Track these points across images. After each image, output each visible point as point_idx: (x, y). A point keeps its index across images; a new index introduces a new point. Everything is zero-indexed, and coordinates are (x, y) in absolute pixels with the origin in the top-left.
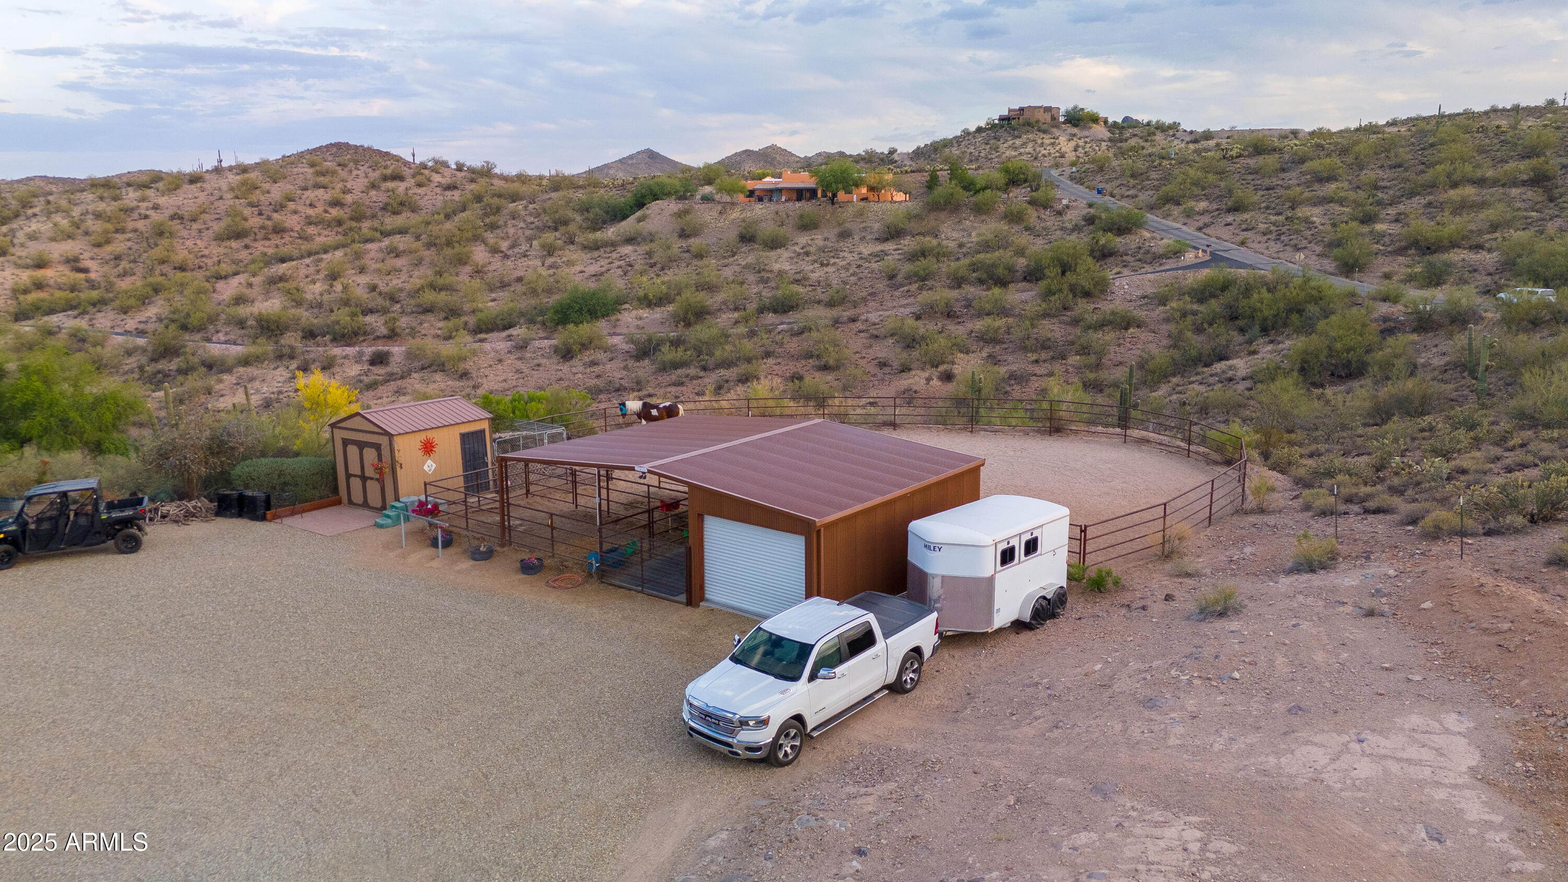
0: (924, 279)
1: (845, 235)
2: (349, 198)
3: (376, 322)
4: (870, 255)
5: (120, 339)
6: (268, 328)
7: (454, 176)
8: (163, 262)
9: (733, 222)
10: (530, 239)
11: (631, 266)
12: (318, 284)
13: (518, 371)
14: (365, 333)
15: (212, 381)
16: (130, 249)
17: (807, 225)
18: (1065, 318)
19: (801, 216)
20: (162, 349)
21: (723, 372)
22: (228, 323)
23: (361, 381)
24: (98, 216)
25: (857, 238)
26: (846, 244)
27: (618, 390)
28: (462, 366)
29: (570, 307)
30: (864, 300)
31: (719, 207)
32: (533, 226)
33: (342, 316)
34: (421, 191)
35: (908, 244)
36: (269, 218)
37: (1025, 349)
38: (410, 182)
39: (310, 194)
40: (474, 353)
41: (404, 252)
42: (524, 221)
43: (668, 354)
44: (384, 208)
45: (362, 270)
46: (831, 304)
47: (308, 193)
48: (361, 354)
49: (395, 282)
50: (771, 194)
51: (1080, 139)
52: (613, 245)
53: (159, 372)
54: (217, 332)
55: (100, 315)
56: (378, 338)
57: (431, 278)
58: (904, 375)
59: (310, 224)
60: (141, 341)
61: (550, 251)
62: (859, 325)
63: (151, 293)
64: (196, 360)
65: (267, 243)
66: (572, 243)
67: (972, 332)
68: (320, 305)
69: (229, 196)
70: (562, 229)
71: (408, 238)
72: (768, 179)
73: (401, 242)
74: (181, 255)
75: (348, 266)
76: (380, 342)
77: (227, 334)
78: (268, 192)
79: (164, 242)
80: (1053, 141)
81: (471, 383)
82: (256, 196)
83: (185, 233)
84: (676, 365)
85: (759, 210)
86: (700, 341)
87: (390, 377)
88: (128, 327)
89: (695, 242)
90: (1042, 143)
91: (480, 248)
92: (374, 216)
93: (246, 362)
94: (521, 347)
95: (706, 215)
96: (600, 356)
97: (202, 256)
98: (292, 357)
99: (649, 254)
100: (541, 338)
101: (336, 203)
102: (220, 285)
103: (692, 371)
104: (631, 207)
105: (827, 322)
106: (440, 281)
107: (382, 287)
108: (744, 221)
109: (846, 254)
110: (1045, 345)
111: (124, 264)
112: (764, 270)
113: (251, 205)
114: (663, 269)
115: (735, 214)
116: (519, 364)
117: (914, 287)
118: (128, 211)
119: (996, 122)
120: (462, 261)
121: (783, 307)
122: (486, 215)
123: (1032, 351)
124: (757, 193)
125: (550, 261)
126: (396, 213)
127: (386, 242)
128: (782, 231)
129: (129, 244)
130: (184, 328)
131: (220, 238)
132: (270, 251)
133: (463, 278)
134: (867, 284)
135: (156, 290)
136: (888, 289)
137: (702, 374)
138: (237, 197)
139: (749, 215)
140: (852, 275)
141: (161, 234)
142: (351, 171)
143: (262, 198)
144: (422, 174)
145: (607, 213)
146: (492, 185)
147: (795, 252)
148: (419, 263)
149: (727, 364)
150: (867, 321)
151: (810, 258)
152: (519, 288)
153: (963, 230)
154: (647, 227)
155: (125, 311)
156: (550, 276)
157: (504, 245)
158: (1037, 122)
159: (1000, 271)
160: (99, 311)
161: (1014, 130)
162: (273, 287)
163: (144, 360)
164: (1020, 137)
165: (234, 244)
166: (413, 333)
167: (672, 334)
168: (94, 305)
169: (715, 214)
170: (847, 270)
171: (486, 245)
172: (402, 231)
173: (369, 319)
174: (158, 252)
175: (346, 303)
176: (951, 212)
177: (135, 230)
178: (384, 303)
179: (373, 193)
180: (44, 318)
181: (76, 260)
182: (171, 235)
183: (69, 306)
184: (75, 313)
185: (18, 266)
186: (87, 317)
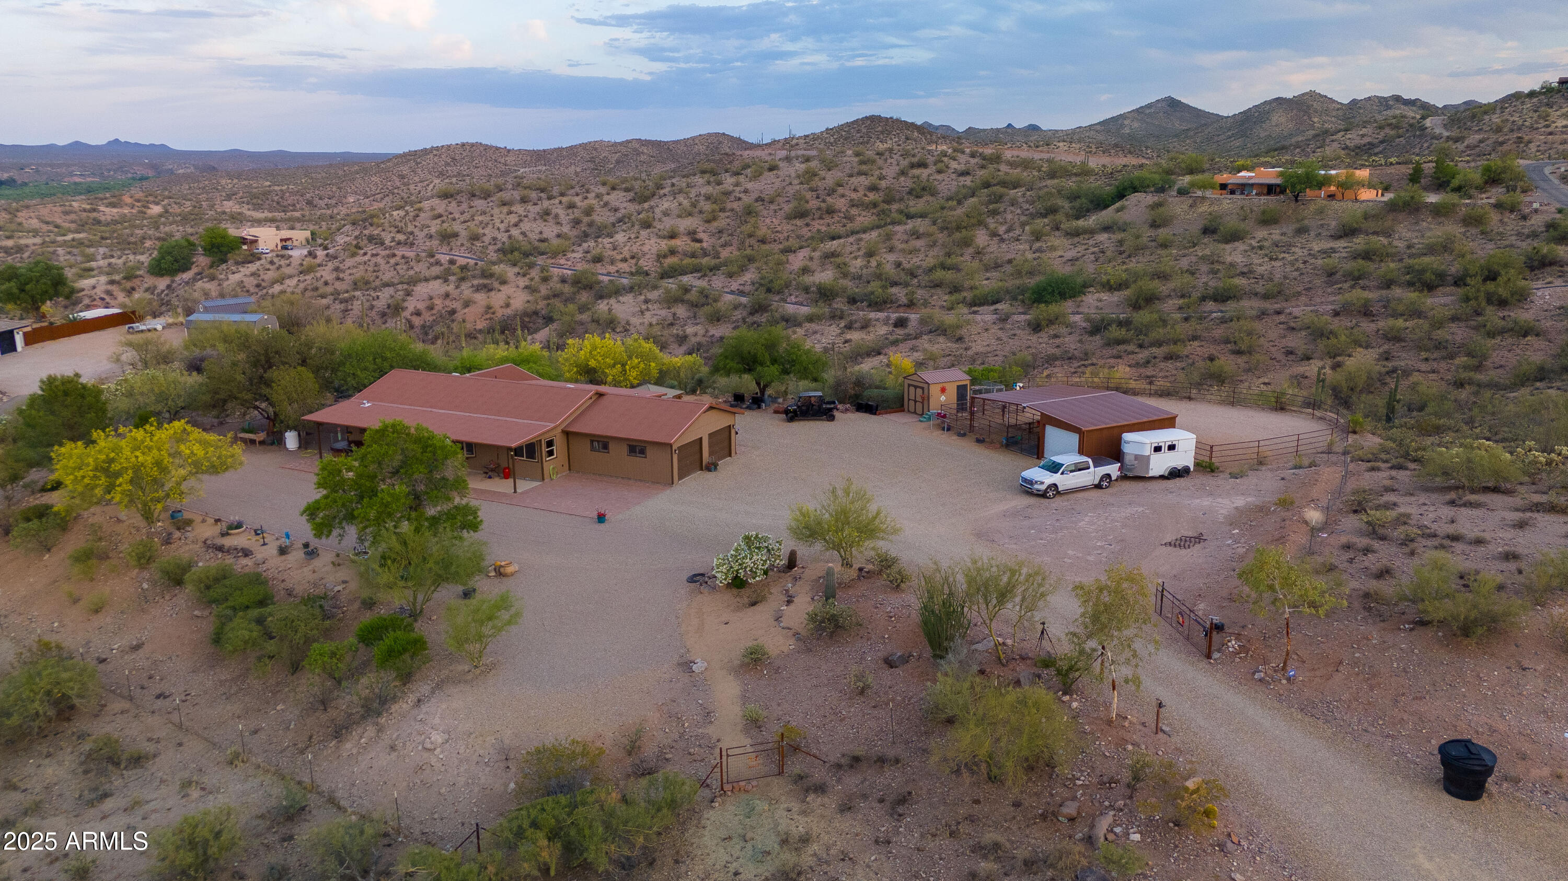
0: (1359, 278)
1: (1302, 231)
2: (883, 184)
3: (899, 293)
4: (1319, 252)
5: (730, 297)
6: (825, 295)
7: (968, 162)
8: (750, 236)
9: (1201, 214)
10: (1023, 225)
11: (1103, 252)
12: (859, 260)
13: (999, 339)
14: (892, 302)
16: (729, 224)
17: (1268, 220)
18: (1472, 323)
19: (1264, 212)
20: (755, 306)
21: (1154, 350)
22: (797, 289)
23: (887, 339)
24: (708, 198)
25: (1312, 234)
26: (1301, 240)
27: (1070, 358)
28: (959, 332)
29: (1045, 289)
30: (1299, 294)
31: (1191, 201)
32: (1027, 212)
33: (875, 286)
34: (939, 177)
35: (1359, 242)
36: (824, 201)
37: (1420, 348)
38: (932, 169)
39: (855, 181)
40: (968, 322)
41: (923, 234)
42: (1021, 207)
43: (1115, 332)
44: (910, 193)
45: (891, 250)
46: (1266, 297)
47: (853, 179)
48: (888, 318)
49: (914, 260)
50: (1243, 188)
52: (1091, 232)
53: (755, 323)
54: (791, 295)
55: (715, 277)
56: (900, 306)
57: (941, 259)
58: (1303, 363)
59: (853, 206)
60: (744, 300)
61: (1038, 236)
62: (1282, 318)
63: (745, 261)
64: (777, 315)
65: (822, 222)
66: (1058, 229)
67: (1378, 330)
68: (860, 277)
69: (796, 182)
70: (1051, 217)
71: (927, 221)
72: (1243, 174)
73: (920, 225)
74: (762, 231)
75: (881, 245)
76: (901, 309)
77: (797, 297)
78: (824, 179)
79: (753, 220)
81: (964, 346)
82: (816, 182)
83: (765, 213)
84: (1119, 342)
85: (1228, 204)
86: (1142, 324)
87: (907, 338)
88: (733, 288)
89: (1163, 233)
91: (982, 232)
92: (901, 200)
93: (810, 319)
94: (1004, 320)
95: (1177, 206)
96: (1063, 330)
97: (777, 232)
98: (841, 318)
99: (1121, 242)
100: (1020, 313)
101: (873, 188)
102: (791, 257)
103: (1131, 348)
104: (1113, 198)
105: (1254, 313)
106: (949, 261)
107: (906, 266)
108: (1210, 214)
109: (1297, 250)
110: (1439, 346)
111: (726, 237)
112: (1217, 261)
113: (812, 190)
114: (1129, 256)
115: (1204, 208)
116: (1000, 333)
117: (1346, 286)
118: (727, 194)
119: (1555, 85)
120: (966, 243)
121: (1221, 297)
122: (990, 202)
123: (1426, 350)
124: (1230, 187)
125: (1037, 245)
126: (918, 197)
127: (910, 225)
128: (1242, 226)
129: (728, 221)
130: (769, 290)
131: (789, 217)
132: (824, 229)
133: (965, 259)
134: (1306, 280)
135: (751, 259)
136: (1324, 285)
137: (1137, 350)
138: (801, 183)
139: (1216, 208)
140: (1297, 270)
141: (749, 213)
142: (886, 160)
143: (820, 184)
144: (942, 161)
145: (1092, 202)
146: (999, 171)
147: (1251, 244)
148: (934, 244)
149: (1159, 344)
150: (1290, 314)
151: (1263, 252)
152: (1008, 269)
153: (1419, 231)
154: (1124, 217)
155: (730, 275)
156: (1035, 259)
157: (1002, 229)
159: (1428, 276)
160: (714, 275)
162: (827, 261)
163: (745, 313)
165: (799, 222)
166: (926, 304)
167: (1121, 316)
168: (709, 269)
169: (1185, 207)
170: (1293, 265)
171: (988, 229)
172: (923, 216)
173: (894, 290)
174: (747, 228)
175: (879, 277)
176: (1410, 213)
177: (732, 210)
178: (904, 277)
179: (902, 179)
180: (680, 278)
181: (694, 232)
182: (757, 214)
183: (696, 269)
184: (699, 275)
185: (660, 237)
186: (707, 279)
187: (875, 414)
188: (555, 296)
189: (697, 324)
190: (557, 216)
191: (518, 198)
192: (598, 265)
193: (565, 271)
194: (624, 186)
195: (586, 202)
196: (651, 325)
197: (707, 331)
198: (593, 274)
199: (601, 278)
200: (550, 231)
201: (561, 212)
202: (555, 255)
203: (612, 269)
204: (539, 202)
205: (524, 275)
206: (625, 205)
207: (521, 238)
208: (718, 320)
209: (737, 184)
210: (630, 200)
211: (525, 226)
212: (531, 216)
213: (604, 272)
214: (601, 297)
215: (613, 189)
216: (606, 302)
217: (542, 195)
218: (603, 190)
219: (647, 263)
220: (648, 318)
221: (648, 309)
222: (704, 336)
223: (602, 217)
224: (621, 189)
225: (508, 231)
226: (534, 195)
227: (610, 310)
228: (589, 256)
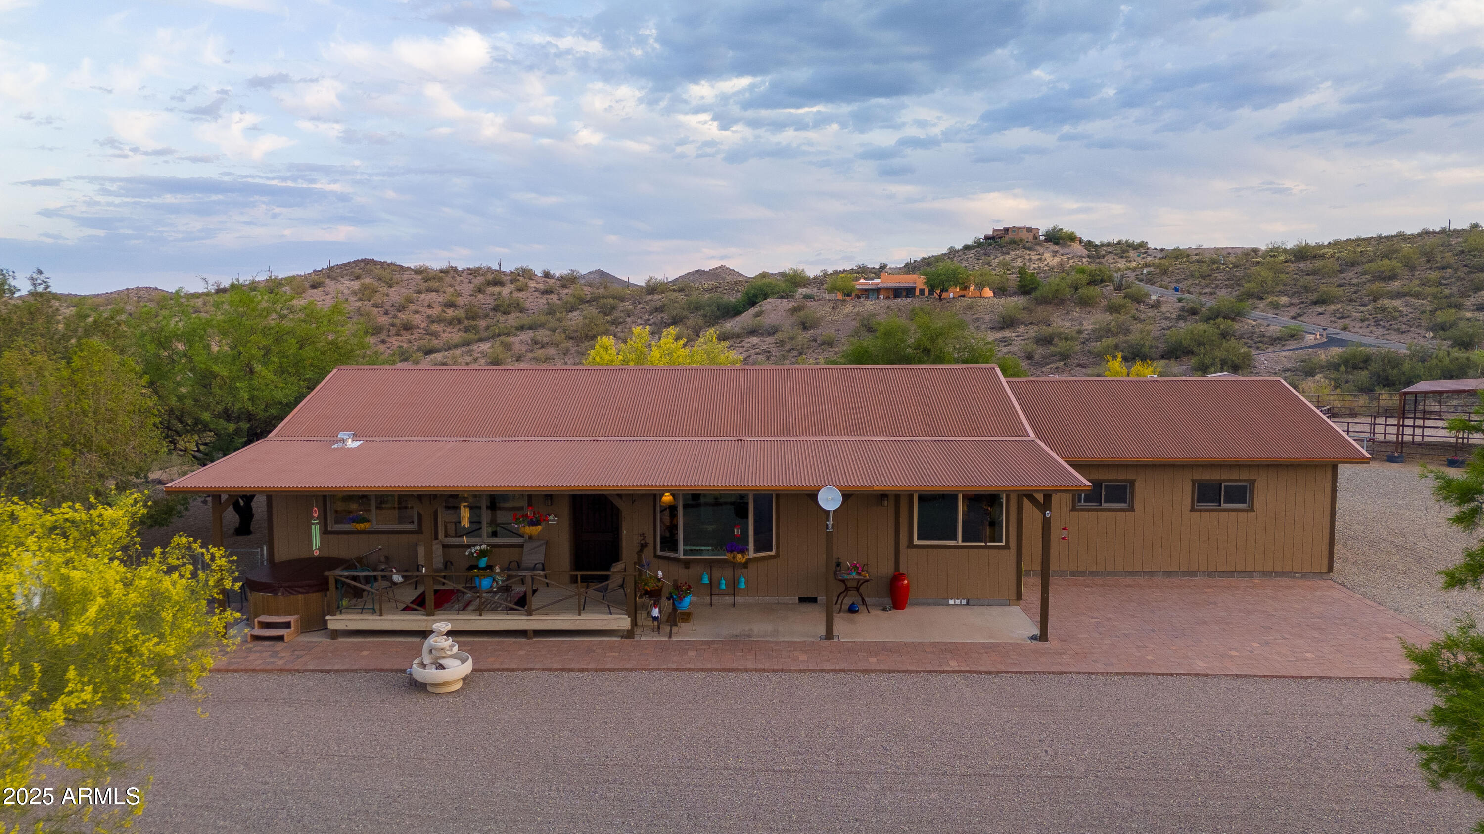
0: (1065, 358)
2: (460, 301)
4: (994, 341)
7: (544, 282)
9: (849, 315)
31: (828, 304)
34: (522, 295)
35: (1027, 332)
38: (510, 287)
39: (426, 297)
41: (547, 343)
44: (495, 309)
45: (519, 359)
47: (423, 296)
50: (867, 293)
52: (739, 336)
71: (543, 332)
72: (863, 281)
78: (387, 295)
95: (816, 309)
104: (744, 305)
108: (859, 314)
115: (846, 310)
117: (1060, 365)
119: (982, 241)
122: (603, 313)
124: (855, 293)
136: (1032, 367)
144: (517, 281)
148: (567, 352)
158: (1022, 240)
159: (1146, 349)
161: (1002, 247)
169: (826, 309)
179: (480, 296)
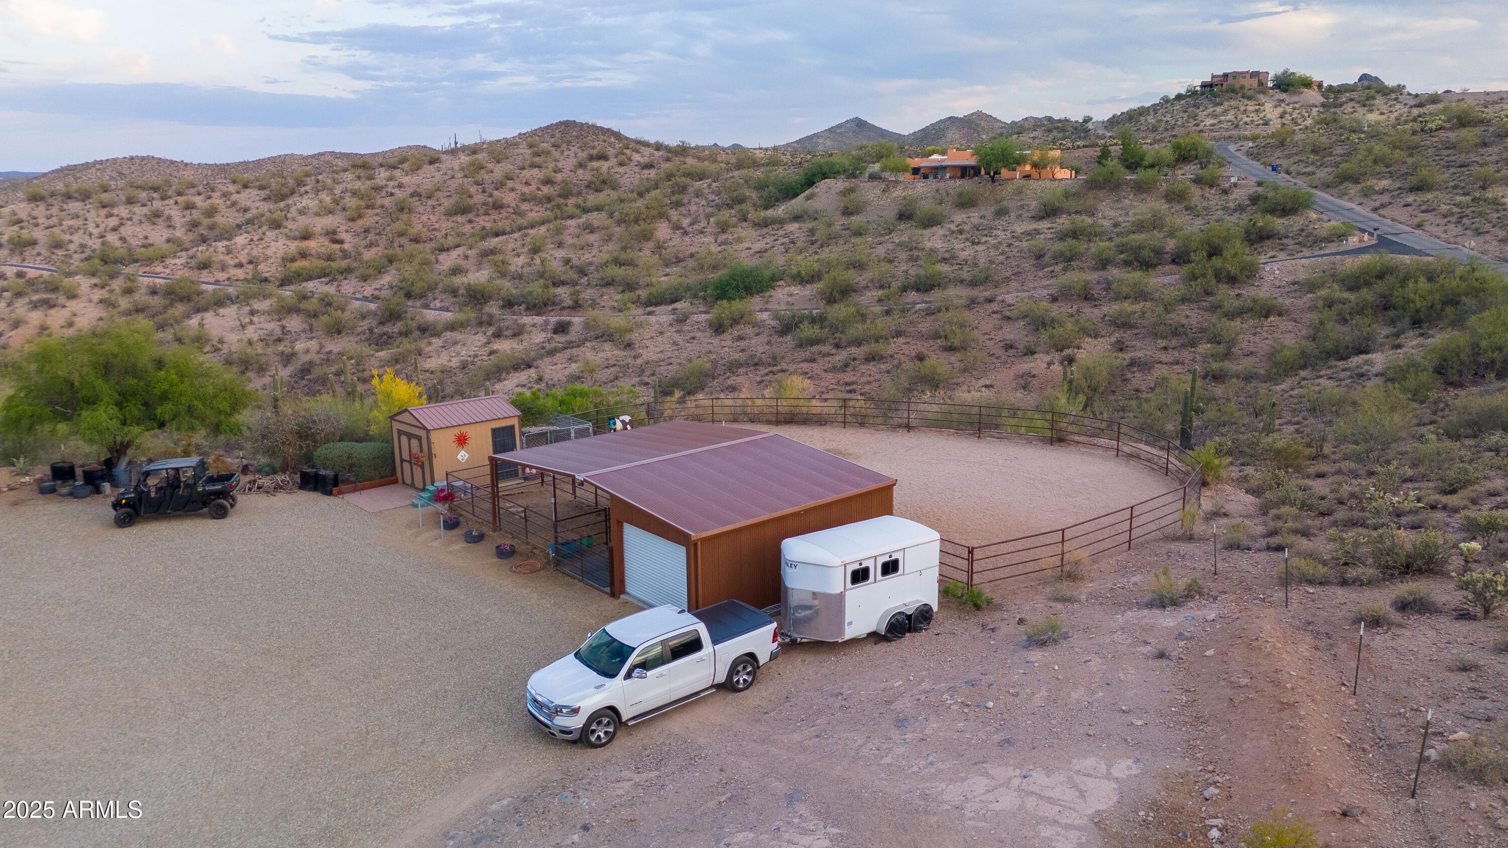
0: (1070, 259)
1: (1001, 213)
2: (559, 177)
3: (562, 292)
4: (1022, 234)
5: (359, 304)
6: (475, 297)
7: (652, 155)
8: (401, 234)
9: (895, 199)
10: (708, 217)
11: (793, 243)
12: (522, 257)
13: (675, 343)
14: (554, 304)
15: (422, 344)
16: (377, 223)
17: (965, 203)
18: (1204, 304)
19: (960, 195)
20: (387, 313)
21: (854, 350)
22: (445, 291)
23: (543, 348)
24: (354, 193)
25: (1013, 215)
26: (1002, 222)
27: (756, 364)
28: (628, 337)
29: (728, 284)
30: (1007, 280)
31: (883, 186)
32: (713, 204)
33: (536, 288)
34: (621, 170)
35: (1063, 222)
37: (1156, 335)
38: (613, 162)
39: (527, 173)
40: (640, 325)
41: (598, 228)
42: (706, 198)
43: (808, 331)
44: (588, 187)
45: (560, 245)
46: (973, 284)
47: (525, 172)
48: (547, 323)
49: (586, 257)
50: (936, 171)
51: (1288, 105)
52: (781, 222)
53: (384, 334)
54: (435, 299)
55: (346, 282)
56: (564, 308)
57: (616, 254)
58: (1027, 358)
59: (524, 200)
60: (373, 306)
61: (724, 228)
62: (994, 306)
63: (386, 263)
64: (414, 324)
65: (487, 218)
66: (745, 220)
67: (1105, 316)
68: (521, 277)
69: (459, 175)
70: (737, 207)
71: (603, 215)
72: (935, 157)
73: (596, 218)
74: (417, 228)
75: (549, 240)
76: (565, 312)
77: (442, 301)
78: (492, 172)
79: (404, 217)
80: (1257, 107)
81: (633, 353)
82: (483, 175)
83: (421, 209)
84: (812, 342)
85: (921, 187)
86: (837, 319)
87: (569, 345)
88: (365, 294)
89: (856, 220)
90: (1245, 110)
91: (664, 225)
92: (579, 193)
93: (452, 327)
94: (681, 321)
95: (870, 192)
96: (749, 330)
97: (434, 230)
98: (490, 324)
99: (812, 232)
100: (701, 312)
101: (548, 182)
102: (442, 257)
103: (826, 348)
104: (802, 186)
105: (963, 302)
106: (623, 256)
107: (575, 262)
108: (905, 199)
109: (999, 233)
110: (1176, 332)
111: (371, 237)
112: (916, 248)
113: (477, 183)
114: (822, 246)
115: (897, 193)
116: (677, 337)
117: (1058, 268)
118: (377, 189)
119: (1198, 88)
120: (646, 237)
121: (925, 286)
122: (673, 193)
123: (1163, 338)
124: (922, 171)
125: (723, 237)
126: (598, 190)
127: (584, 218)
128: (939, 209)
129: (377, 218)
130: (409, 296)
131: (451, 213)
132: (488, 225)
133: (645, 255)
134: (1014, 264)
135: (391, 260)
136: (1034, 269)
137: (834, 351)
138: (466, 176)
139: (911, 192)
140: (1002, 254)
141: (402, 210)
142: (563, 152)
143: (486, 177)
144: (623, 154)
145: (780, 191)
146: (685, 163)
147: (950, 229)
148: (609, 239)
149: (858, 342)
150: (1003, 301)
151: (964, 236)
152: (691, 263)
153: (1122, 209)
154: (815, 205)
155: (365, 279)
156: (720, 252)
157: (685, 222)
158: (1242, 87)
159: (1146, 253)
160: (345, 279)
161: (1215, 97)
162: (485, 259)
163: (374, 323)
164: (1221, 104)
165: (460, 219)
166: (594, 305)
167: (815, 312)
168: (342, 273)
169: (878, 192)
170: (998, 249)
171: (669, 221)
172: (598, 209)
173: (560, 290)
175: (542, 275)
176: (1111, 190)
177: (382, 207)
178: (574, 276)
179: (580, 172)
180: (304, 284)
181: (334, 232)
182: (410, 211)
183: (323, 274)
184: (327, 279)
185: (289, 237)
186: (336, 283)
187: (330, 493)
188: (138, 311)
189: (311, 339)
190: (169, 218)
191: (124, 199)
192: (205, 273)
193: (157, 281)
194: (258, 184)
195: (209, 201)
196: (250, 343)
197: (322, 346)
198: (193, 282)
199: (204, 287)
200: (158, 236)
201: (175, 214)
202: (149, 261)
203: (221, 276)
204: (149, 203)
205: (103, 287)
206: (257, 205)
207: (118, 244)
208: (339, 332)
209: (391, 179)
210: (264, 199)
211: (126, 231)
212: (136, 218)
213: (212, 280)
214: (198, 311)
215: (245, 186)
216: (199, 316)
217: (155, 195)
218: (232, 188)
219: (268, 269)
220: (251, 333)
221: (252, 323)
222: (318, 352)
223: (227, 218)
224: (255, 187)
225: (102, 237)
226: (143, 195)
227: (201, 325)
228: (193, 263)
